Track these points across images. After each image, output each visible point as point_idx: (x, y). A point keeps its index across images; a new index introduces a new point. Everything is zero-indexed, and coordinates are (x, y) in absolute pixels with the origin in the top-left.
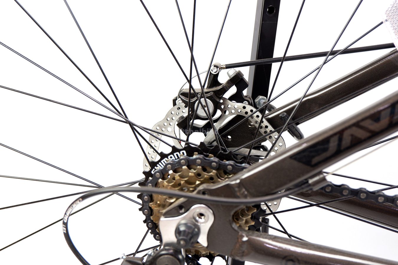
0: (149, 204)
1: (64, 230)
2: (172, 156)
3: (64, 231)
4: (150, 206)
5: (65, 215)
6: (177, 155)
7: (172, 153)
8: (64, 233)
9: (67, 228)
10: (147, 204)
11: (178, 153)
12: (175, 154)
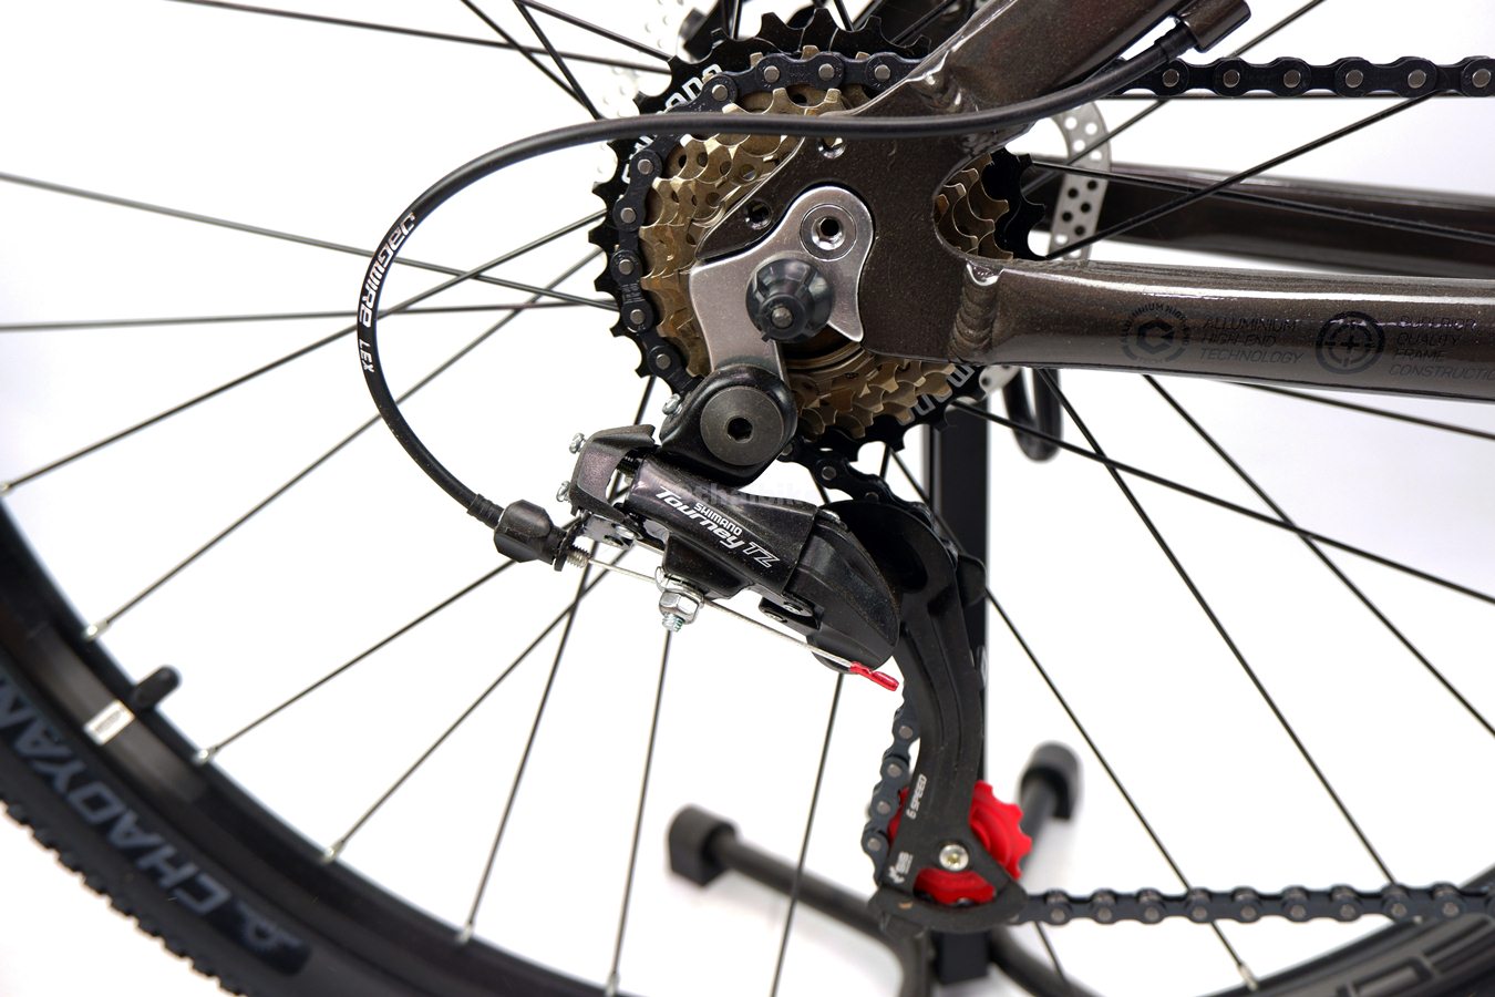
0: (639, 285)
1: (368, 363)
2: (677, 96)
3: (367, 367)
4: (646, 288)
5: (364, 298)
6: (693, 87)
7: (675, 87)
8: (366, 372)
9: (373, 350)
10: (634, 286)
11: (695, 80)
12: (686, 87)
